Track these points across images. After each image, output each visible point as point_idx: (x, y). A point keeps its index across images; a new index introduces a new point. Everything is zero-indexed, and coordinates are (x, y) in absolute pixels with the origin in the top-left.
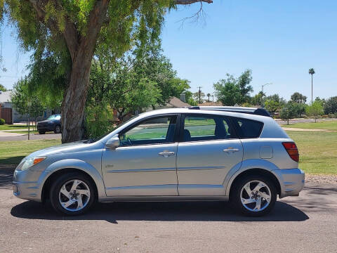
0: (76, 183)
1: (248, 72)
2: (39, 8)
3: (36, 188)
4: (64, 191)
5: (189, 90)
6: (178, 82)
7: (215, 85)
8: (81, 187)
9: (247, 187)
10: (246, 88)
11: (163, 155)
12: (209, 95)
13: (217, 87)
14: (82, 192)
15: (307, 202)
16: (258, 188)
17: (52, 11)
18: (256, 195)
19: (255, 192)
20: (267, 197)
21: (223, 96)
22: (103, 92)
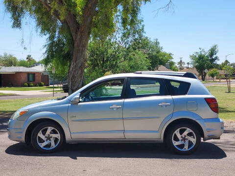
0: (50, 129)
1: (215, 46)
2: (47, 5)
3: (21, 133)
4: (40, 135)
5: (172, 60)
6: (165, 54)
7: (191, 56)
8: (54, 132)
9: (177, 132)
10: (214, 57)
11: (112, 108)
12: (188, 63)
13: (193, 57)
14: (54, 136)
15: (231, 143)
16: (186, 133)
17: (56, 6)
18: (184, 138)
19: (183, 136)
20: (193, 140)
21: (197, 64)
22: (103, 63)
